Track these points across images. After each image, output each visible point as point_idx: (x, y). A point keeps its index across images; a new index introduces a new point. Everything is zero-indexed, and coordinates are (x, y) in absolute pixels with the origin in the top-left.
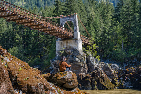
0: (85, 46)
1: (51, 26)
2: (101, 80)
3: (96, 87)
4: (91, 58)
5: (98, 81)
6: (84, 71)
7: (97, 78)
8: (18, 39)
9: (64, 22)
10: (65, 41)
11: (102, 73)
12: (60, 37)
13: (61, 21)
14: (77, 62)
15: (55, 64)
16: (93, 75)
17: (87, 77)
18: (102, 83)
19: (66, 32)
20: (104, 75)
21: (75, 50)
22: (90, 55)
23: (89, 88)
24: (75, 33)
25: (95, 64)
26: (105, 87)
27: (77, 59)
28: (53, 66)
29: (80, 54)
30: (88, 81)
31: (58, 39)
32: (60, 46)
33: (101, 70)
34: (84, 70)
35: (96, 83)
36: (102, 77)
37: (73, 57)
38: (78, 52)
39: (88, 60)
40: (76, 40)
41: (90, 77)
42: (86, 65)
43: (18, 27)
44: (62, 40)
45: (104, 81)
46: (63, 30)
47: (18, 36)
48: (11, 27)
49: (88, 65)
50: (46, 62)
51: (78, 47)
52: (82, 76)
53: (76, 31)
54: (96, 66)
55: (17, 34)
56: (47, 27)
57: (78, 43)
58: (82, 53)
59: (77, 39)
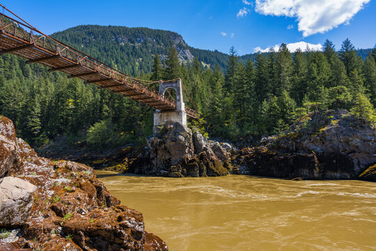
0: (190, 120)
1: (147, 92)
2: (211, 163)
3: (205, 172)
4: (199, 135)
5: (207, 165)
6: (189, 152)
7: (206, 162)
8: (107, 111)
9: (164, 89)
10: (165, 114)
11: (212, 155)
12: (158, 108)
13: (160, 88)
14: (181, 140)
15: (152, 143)
16: (202, 157)
17: (194, 160)
18: (213, 167)
19: (167, 101)
20: (214, 157)
21: (178, 125)
22: (198, 132)
23: (196, 174)
24: (178, 103)
25: (204, 144)
26: (216, 173)
27: (181, 137)
28: (149, 145)
29: (184, 130)
30: (195, 165)
31: (157, 110)
32: (158, 120)
33: (210, 151)
34: (189, 150)
35: (205, 168)
36: (212, 160)
37: (175, 135)
38: (182, 127)
39: (194, 138)
40: (179, 113)
41: (197, 160)
42: (192, 145)
43: (107, 96)
44: (161, 112)
45: (214, 164)
46: (162, 98)
47: (106, 107)
48: (98, 96)
49: (194, 145)
50: (140, 139)
51: (181, 121)
52: (187, 159)
53: (179, 100)
54: (205, 146)
55: (105, 105)
56: (142, 94)
57: (181, 116)
58: (187, 130)
59: (181, 111)
